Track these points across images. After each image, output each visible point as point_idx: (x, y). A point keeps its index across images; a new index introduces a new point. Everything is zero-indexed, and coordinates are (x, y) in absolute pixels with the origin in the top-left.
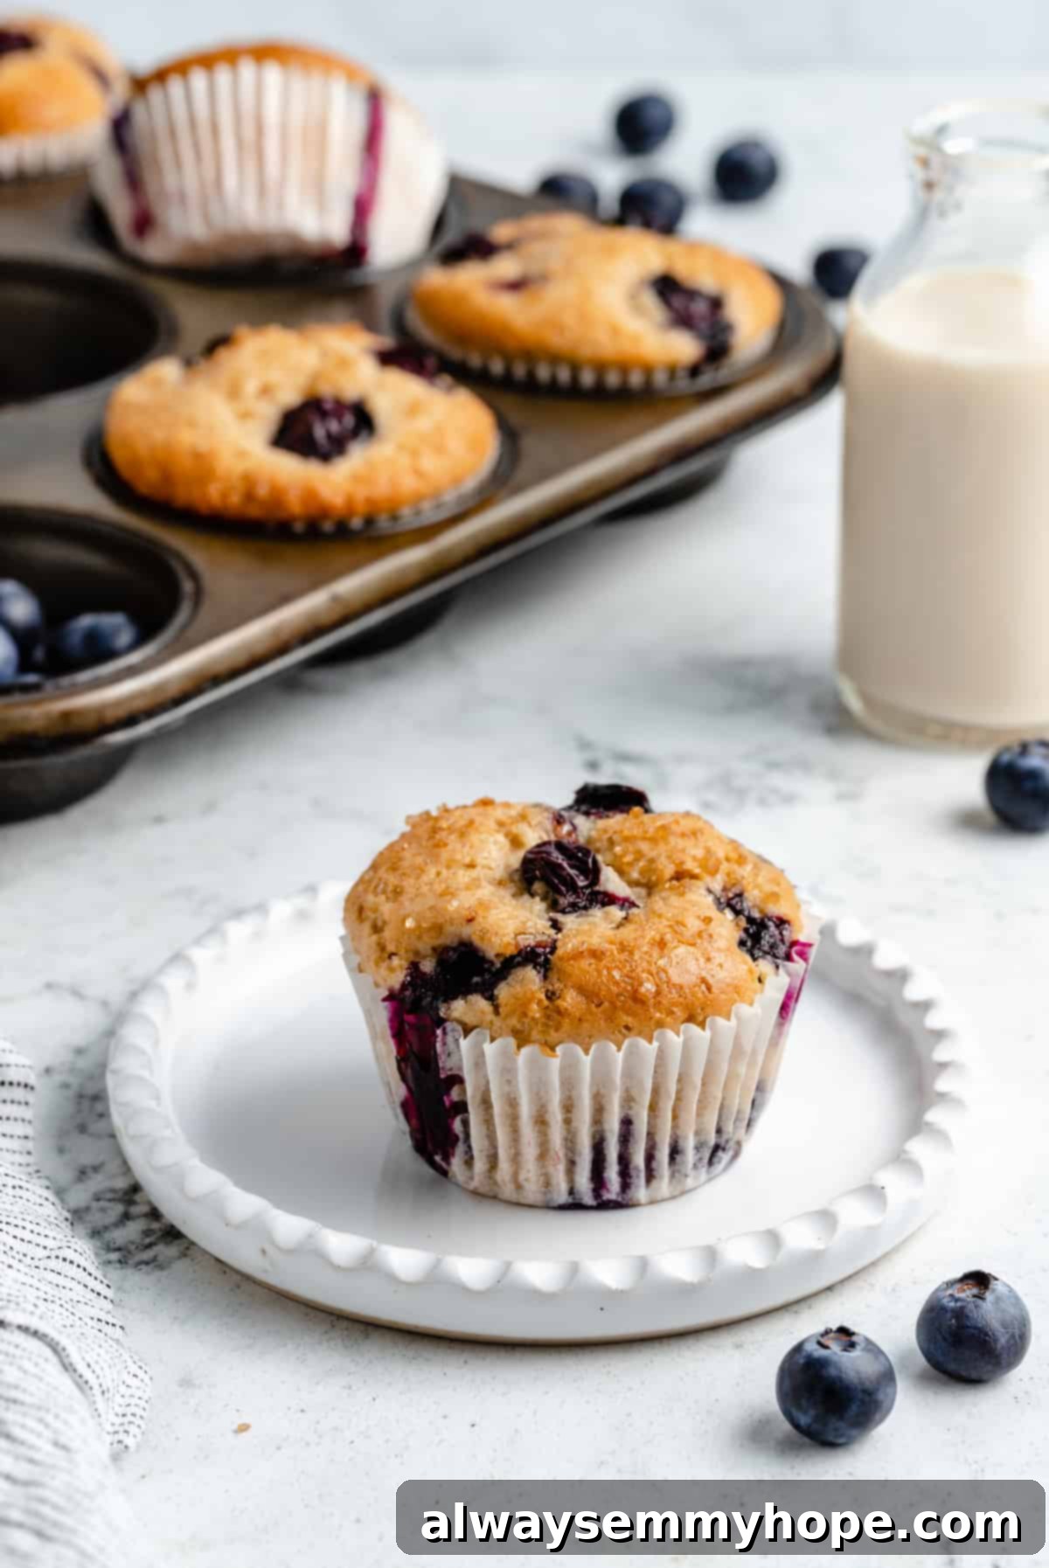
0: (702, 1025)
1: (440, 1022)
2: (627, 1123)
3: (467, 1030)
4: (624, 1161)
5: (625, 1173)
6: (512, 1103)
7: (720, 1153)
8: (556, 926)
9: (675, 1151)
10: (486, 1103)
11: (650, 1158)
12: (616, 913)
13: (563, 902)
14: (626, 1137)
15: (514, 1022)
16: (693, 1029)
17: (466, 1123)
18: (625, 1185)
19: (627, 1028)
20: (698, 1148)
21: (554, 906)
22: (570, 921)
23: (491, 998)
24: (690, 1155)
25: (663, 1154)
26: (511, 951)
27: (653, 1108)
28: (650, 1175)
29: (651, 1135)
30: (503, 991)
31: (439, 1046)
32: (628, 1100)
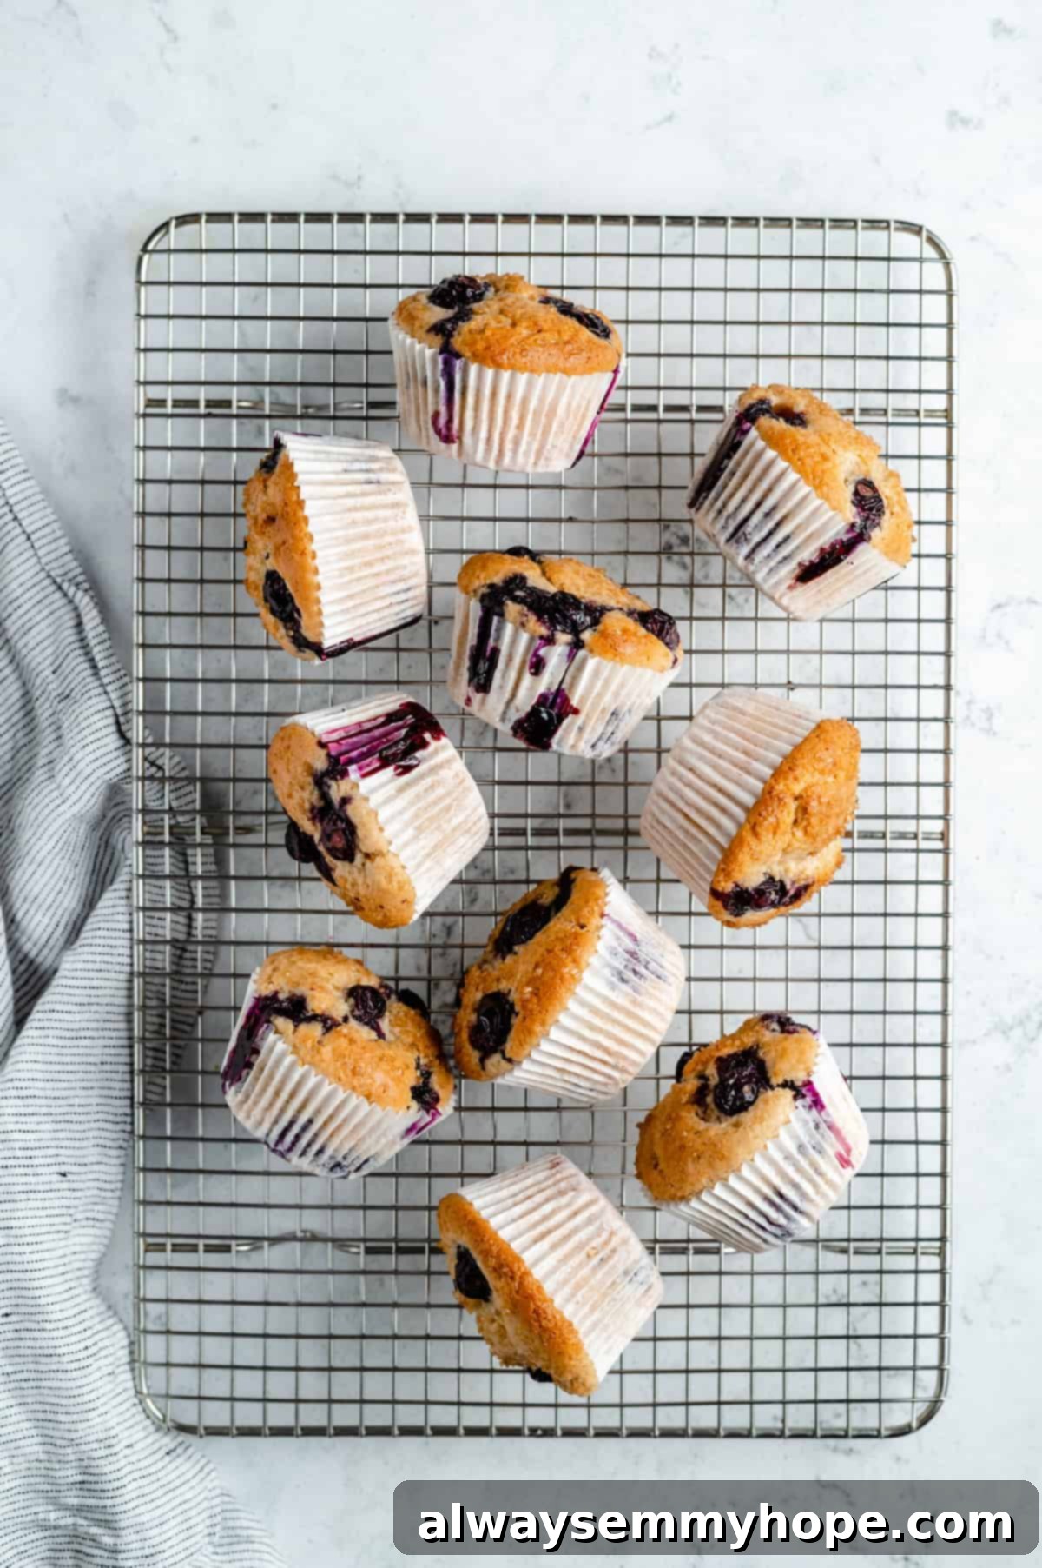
0: (370, 1103)
1: (268, 1021)
2: (310, 1121)
3: (277, 1032)
4: (298, 1137)
5: (294, 1144)
6: (271, 1077)
7: (338, 1169)
8: (346, 1019)
9: (321, 1151)
10: (262, 1070)
11: (309, 1145)
12: (374, 1035)
13: (357, 1013)
14: (305, 1128)
15: (297, 1041)
16: (366, 1103)
17: (248, 1074)
18: (290, 1149)
19: (340, 1079)
20: (332, 1157)
21: (352, 1011)
22: (353, 1023)
23: (296, 1026)
24: (325, 1157)
25: (316, 1147)
26: (319, 1012)
27: (326, 1124)
28: (303, 1154)
29: (316, 1135)
30: (303, 1027)
31: (261, 1032)
32: (318, 1111)
